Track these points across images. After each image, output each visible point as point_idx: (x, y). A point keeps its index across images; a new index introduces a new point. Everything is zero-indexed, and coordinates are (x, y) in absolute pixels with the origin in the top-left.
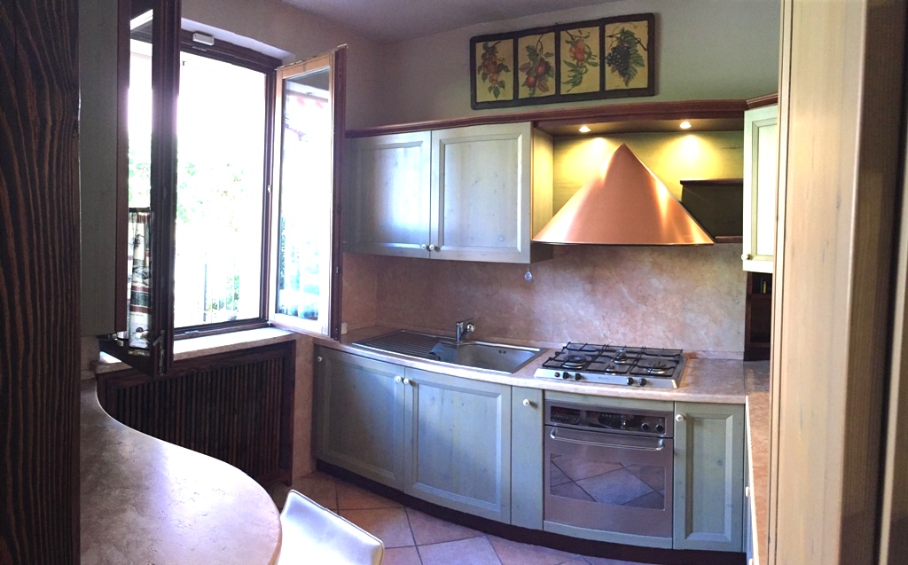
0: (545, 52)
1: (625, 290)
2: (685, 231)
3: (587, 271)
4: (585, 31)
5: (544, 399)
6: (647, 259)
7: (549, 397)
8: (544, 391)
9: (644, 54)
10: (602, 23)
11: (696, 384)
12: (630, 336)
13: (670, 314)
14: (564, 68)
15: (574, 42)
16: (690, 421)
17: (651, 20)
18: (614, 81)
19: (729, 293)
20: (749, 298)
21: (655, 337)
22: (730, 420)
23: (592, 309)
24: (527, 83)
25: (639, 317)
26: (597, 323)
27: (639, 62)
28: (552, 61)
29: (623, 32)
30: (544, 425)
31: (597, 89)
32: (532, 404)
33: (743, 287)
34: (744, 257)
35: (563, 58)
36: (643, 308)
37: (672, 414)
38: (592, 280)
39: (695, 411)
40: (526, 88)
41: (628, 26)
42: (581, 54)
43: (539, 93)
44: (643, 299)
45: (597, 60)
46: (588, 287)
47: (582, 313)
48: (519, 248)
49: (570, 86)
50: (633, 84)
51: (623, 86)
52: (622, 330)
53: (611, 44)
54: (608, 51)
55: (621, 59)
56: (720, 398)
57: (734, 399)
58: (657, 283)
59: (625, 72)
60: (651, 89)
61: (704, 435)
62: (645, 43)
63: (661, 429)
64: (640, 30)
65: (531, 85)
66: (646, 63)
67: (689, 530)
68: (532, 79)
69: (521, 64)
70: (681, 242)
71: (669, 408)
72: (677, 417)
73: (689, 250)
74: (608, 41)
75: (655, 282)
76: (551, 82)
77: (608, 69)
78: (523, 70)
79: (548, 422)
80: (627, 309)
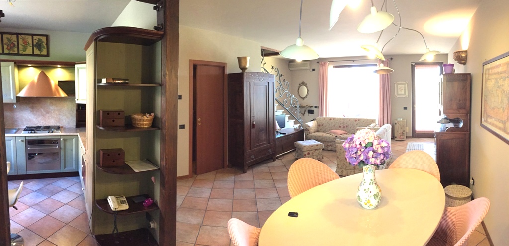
0: (13, 40)
1: (42, 110)
2: (59, 94)
3: (31, 105)
4: (27, 36)
5: (25, 139)
6: (48, 101)
7: (27, 138)
8: (25, 137)
9: (45, 46)
10: (33, 35)
11: (65, 132)
12: (45, 123)
13: (55, 116)
14: (20, 46)
15: (23, 39)
16: (65, 140)
17: (47, 36)
18: (37, 52)
19: (71, 110)
20: (77, 111)
21: (52, 122)
22: (74, 140)
23: (33, 116)
24: (7, 48)
25: (47, 117)
26: (34, 120)
27: (44, 47)
28: (16, 43)
29: (39, 39)
30: (26, 146)
31: (32, 53)
32: (22, 141)
33: (75, 109)
34: (76, 100)
35: (20, 43)
36: (48, 115)
37: (60, 139)
38: (32, 108)
39: (65, 137)
40: (7, 50)
41: (40, 37)
42: (26, 43)
43: (12, 52)
44: (48, 113)
45: (31, 45)
46: (31, 110)
47: (30, 117)
48: (12, 99)
49: (22, 51)
50: (42, 53)
51: (39, 53)
52: (42, 121)
53: (35, 42)
54: (34, 44)
55: (39, 46)
56: (71, 134)
57: (75, 134)
58: (52, 108)
59: (40, 50)
60: (48, 55)
61: (68, 144)
62: (45, 42)
63: (57, 143)
64: (44, 39)
65: (9, 50)
66: (46, 48)
67: (65, 167)
68: (9, 48)
69: (4, 42)
70: (58, 96)
71: (59, 137)
72: (61, 139)
73: (60, 99)
74: (34, 41)
75: (51, 108)
76: (16, 49)
77: (35, 48)
78: (6, 44)
79: (27, 145)
80: (43, 116)
